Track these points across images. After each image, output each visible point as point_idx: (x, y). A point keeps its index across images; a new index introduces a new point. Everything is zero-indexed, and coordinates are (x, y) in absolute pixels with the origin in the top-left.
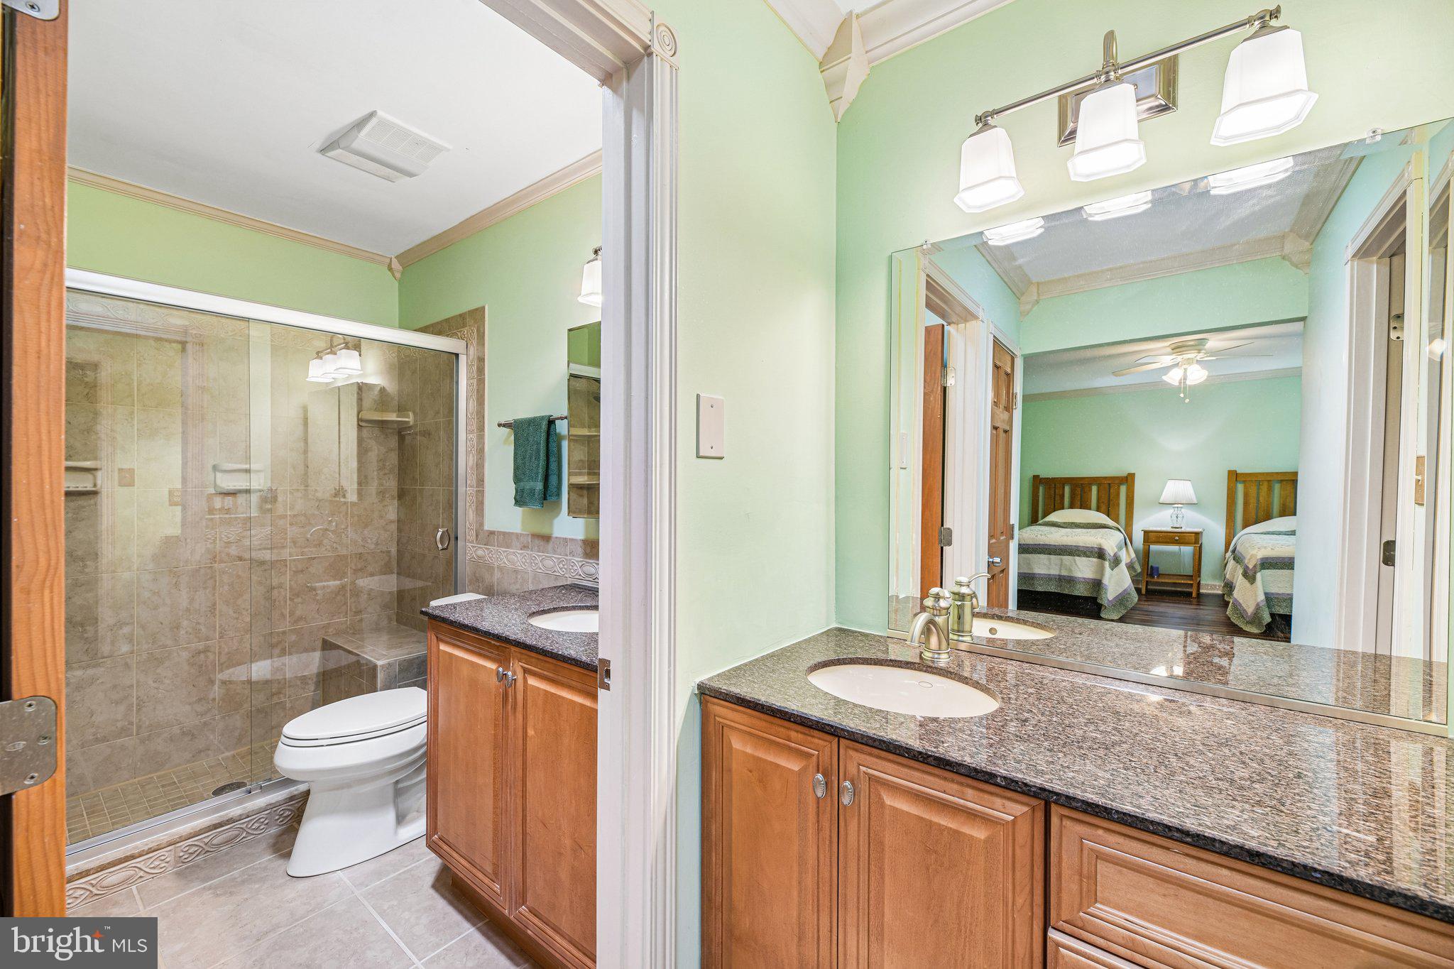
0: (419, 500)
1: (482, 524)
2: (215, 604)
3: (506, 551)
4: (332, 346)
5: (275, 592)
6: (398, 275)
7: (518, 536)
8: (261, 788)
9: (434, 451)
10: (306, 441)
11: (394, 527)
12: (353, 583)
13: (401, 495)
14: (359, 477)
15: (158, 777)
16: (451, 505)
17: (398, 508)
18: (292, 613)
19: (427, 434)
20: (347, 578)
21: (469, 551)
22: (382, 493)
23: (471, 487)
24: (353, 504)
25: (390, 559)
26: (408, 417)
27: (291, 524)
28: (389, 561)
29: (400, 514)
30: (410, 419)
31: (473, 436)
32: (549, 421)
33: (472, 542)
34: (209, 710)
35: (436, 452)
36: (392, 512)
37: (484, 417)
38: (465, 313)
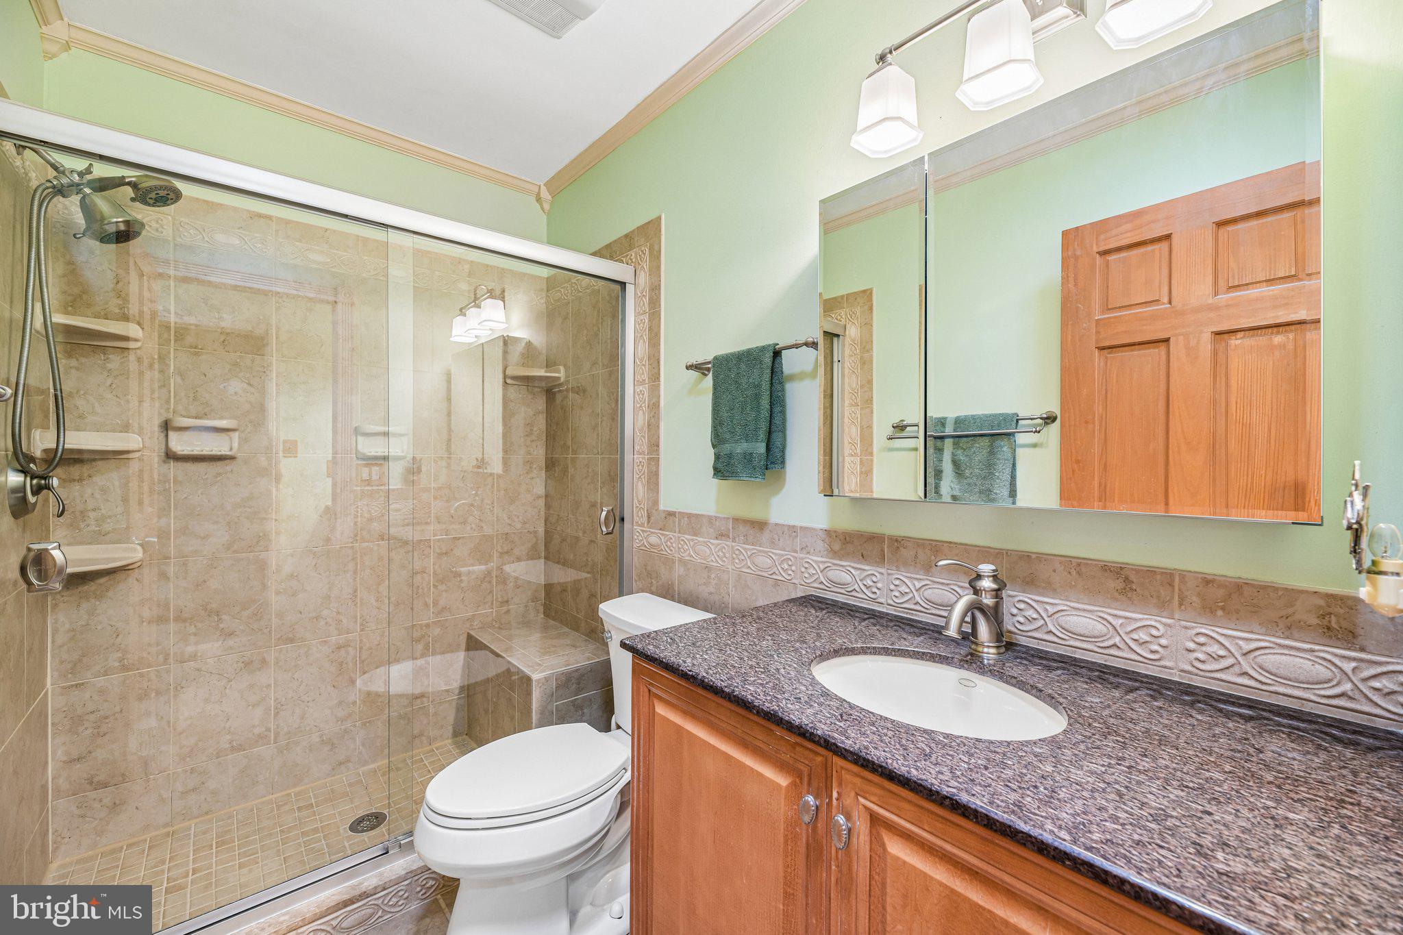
0: (571, 471)
1: (656, 502)
2: (356, 591)
3: (693, 540)
4: (476, 299)
5: (418, 578)
6: (547, 206)
7: (711, 520)
8: (400, 846)
9: (590, 411)
10: (449, 400)
11: (541, 502)
12: (500, 569)
13: (550, 464)
14: (505, 443)
15: (296, 795)
16: (615, 478)
17: (546, 480)
18: (435, 604)
19: (580, 390)
20: (493, 562)
21: (639, 536)
22: (529, 463)
23: (641, 454)
24: (499, 476)
25: (537, 540)
26: (559, 372)
27: (435, 498)
28: (536, 543)
29: (548, 488)
30: (561, 374)
31: (645, 388)
32: (774, 353)
33: (642, 525)
34: (350, 715)
35: (593, 411)
36: (539, 485)
37: (659, 363)
38: (633, 232)
